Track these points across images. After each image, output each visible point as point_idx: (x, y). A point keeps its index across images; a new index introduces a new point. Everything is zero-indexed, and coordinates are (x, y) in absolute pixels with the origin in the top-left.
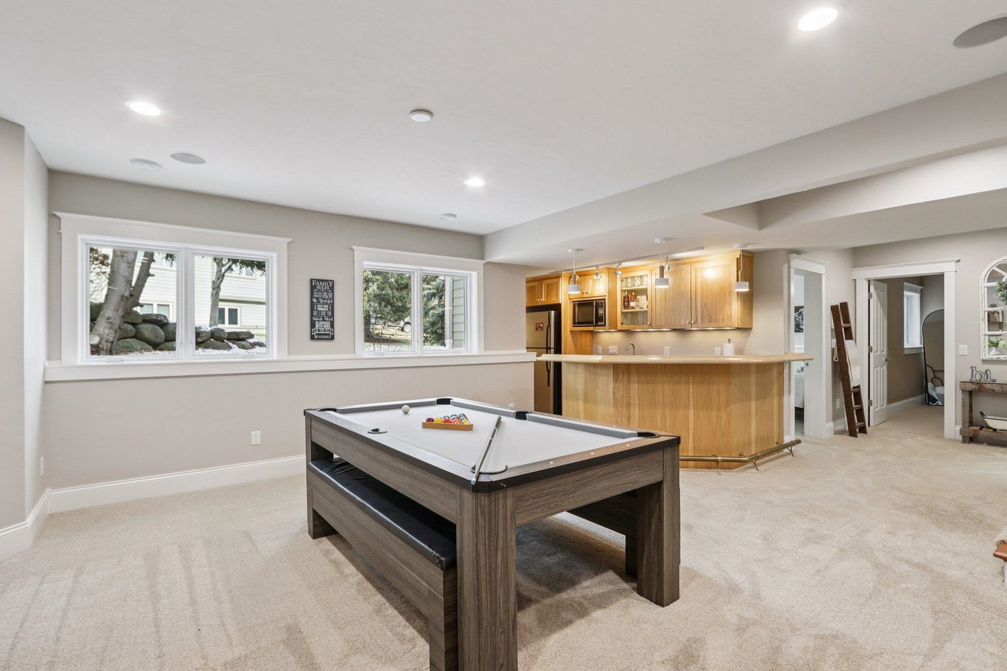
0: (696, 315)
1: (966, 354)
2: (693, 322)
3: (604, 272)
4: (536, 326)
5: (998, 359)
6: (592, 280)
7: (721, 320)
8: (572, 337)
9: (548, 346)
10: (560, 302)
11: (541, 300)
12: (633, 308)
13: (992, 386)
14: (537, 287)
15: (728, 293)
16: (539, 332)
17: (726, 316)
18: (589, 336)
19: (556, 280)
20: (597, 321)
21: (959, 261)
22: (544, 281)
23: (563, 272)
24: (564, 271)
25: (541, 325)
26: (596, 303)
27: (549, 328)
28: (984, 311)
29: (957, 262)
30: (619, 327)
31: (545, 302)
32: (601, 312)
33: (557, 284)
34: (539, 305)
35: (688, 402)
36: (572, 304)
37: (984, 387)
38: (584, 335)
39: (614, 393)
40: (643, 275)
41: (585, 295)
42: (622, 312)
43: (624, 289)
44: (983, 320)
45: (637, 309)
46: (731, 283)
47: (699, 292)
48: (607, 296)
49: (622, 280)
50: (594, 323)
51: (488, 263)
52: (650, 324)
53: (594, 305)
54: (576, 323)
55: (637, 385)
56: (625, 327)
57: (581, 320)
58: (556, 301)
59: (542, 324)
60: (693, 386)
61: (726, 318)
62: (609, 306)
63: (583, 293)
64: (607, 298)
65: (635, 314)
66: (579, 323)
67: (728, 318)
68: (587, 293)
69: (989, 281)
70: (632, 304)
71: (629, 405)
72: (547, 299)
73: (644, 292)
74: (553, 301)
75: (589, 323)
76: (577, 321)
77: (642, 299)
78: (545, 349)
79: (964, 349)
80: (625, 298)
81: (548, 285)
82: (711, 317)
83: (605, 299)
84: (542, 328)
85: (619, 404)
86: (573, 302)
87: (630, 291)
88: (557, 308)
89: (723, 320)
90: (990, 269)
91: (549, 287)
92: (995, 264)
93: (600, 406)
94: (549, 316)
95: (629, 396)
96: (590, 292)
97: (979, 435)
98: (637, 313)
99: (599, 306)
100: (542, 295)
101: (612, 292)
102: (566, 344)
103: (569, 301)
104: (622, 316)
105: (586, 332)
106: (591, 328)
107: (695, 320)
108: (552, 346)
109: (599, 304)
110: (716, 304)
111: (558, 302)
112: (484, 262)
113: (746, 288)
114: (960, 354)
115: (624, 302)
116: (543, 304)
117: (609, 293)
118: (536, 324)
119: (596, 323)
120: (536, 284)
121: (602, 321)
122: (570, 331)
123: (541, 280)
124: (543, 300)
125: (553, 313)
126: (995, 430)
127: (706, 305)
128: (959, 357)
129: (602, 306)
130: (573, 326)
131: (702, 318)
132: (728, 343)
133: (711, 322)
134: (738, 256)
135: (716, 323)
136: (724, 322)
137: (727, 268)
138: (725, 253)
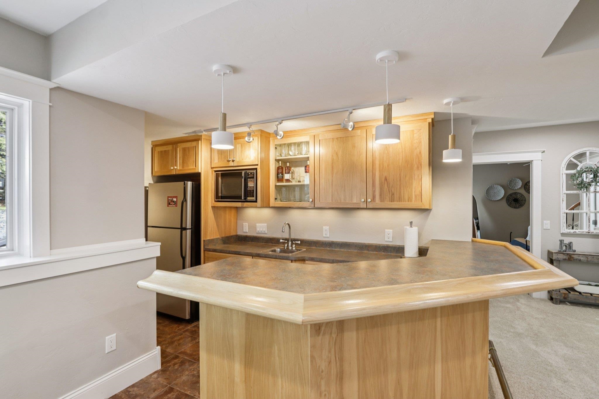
0: (374, 192)
1: (549, 228)
2: (369, 200)
3: (256, 136)
4: (168, 200)
5: (575, 233)
6: (240, 145)
7: (407, 199)
8: (214, 214)
9: (184, 226)
10: (200, 171)
11: (176, 167)
12: (288, 181)
13: (579, 256)
14: (170, 152)
15: (416, 166)
16: (172, 208)
17: (413, 194)
18: (233, 212)
19: (194, 144)
20: (246, 196)
21: (544, 152)
22: (179, 144)
23: (204, 133)
24: (204, 130)
25: (175, 200)
26: (245, 173)
27: (185, 203)
28: (564, 194)
29: (542, 152)
30: (272, 203)
31: (180, 170)
32: (251, 184)
33: (196, 148)
34: (172, 173)
35: (435, 352)
36: (214, 174)
37: (573, 258)
38: (228, 211)
39: (312, 357)
40: (301, 143)
41: (231, 164)
42: (276, 186)
43: (278, 158)
44: (563, 201)
45: (294, 183)
46: (420, 153)
47: (377, 163)
48: (259, 165)
49: (276, 148)
50: (243, 198)
51: (58, 89)
52: (312, 201)
53: (243, 175)
54: (219, 197)
55: (355, 333)
56: (279, 204)
57: (225, 193)
58: (195, 169)
59: (176, 197)
60: (441, 321)
61: (414, 197)
62: (261, 178)
63: (229, 161)
64: (258, 167)
65: (291, 188)
66: (222, 197)
67: (416, 196)
68: (233, 161)
69: (567, 169)
70: (287, 176)
71: (341, 377)
72: (183, 167)
73: (303, 163)
74: (190, 169)
75: (236, 198)
76: (220, 195)
77: (299, 171)
78: (180, 230)
79: (547, 224)
80: (278, 168)
81: (184, 150)
82: (393, 194)
83: (256, 169)
84: (175, 203)
85: (322, 378)
86: (215, 171)
87: (284, 161)
88: (195, 178)
89: (410, 200)
90: (569, 159)
91: (185, 151)
92: (572, 156)
93: (280, 380)
94: (184, 188)
95: (341, 360)
96: (237, 159)
97: (569, 297)
98: (294, 187)
99: (248, 178)
100: (176, 161)
101: (265, 161)
102: (206, 222)
103: (210, 171)
104: (276, 190)
105: (231, 208)
106: (239, 204)
107: (371, 197)
108: (189, 226)
109: (248, 175)
110: (400, 180)
111: (196, 171)
112: (51, 85)
113: (459, 158)
114: (545, 228)
115: (278, 174)
116: (178, 173)
117: (262, 161)
118: (168, 197)
119: (245, 199)
120: (170, 148)
121: (253, 197)
122: (212, 207)
123: (174, 143)
124: (177, 168)
125: (189, 184)
126: (580, 293)
127: (386, 179)
128: (544, 230)
129: (253, 178)
130: (216, 201)
131: (380, 195)
132: (411, 227)
133: (394, 201)
134: (430, 121)
135: (400, 203)
136: (411, 201)
137: (415, 135)
138: (413, 116)
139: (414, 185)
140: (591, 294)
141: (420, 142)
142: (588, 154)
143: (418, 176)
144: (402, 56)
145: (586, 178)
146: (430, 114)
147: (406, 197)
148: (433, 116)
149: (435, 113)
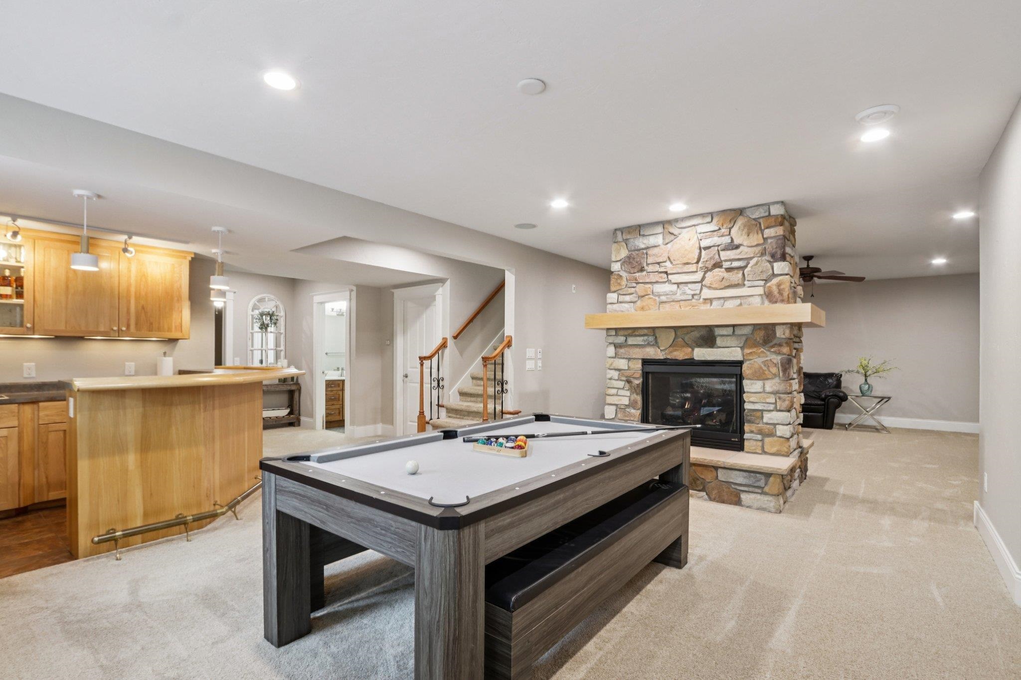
2: (124, 329)
7: (166, 329)
15: (176, 299)
17: (174, 325)
21: (235, 293)
28: (250, 333)
44: (249, 339)
46: (181, 287)
47: (133, 289)
52: (31, 327)
61: (173, 328)
67: (176, 327)
69: (253, 310)
79: (238, 361)
82: (151, 324)
89: (169, 330)
90: (253, 302)
92: (256, 299)
131: (136, 324)
132: (165, 357)
133: (152, 331)
134: (190, 259)
135: (160, 333)
136: (171, 331)
137: (175, 269)
138: (174, 251)
139: (174, 316)
140: (270, 418)
141: (181, 277)
142: (267, 299)
143: (178, 308)
144: (230, 231)
145: (266, 320)
146: (190, 253)
147: (166, 327)
148: (193, 256)
149: (195, 254)
